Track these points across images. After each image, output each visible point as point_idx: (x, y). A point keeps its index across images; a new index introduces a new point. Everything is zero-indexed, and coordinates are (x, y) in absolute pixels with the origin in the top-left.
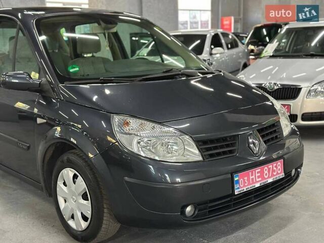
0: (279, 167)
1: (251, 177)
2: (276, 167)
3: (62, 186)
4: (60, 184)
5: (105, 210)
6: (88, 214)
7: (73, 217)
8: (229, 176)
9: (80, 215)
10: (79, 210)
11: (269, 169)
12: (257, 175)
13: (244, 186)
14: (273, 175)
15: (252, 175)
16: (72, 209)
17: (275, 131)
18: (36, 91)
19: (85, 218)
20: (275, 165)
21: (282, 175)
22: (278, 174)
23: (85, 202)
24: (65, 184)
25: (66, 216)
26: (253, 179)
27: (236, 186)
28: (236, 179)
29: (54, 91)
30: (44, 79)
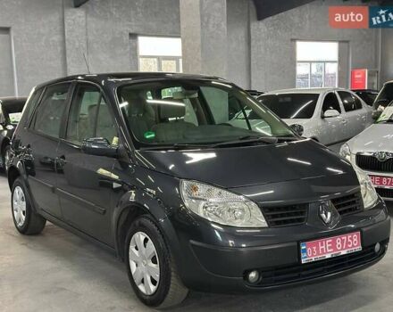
0: (355, 240)
1: (321, 248)
2: (351, 239)
3: (134, 250)
4: (132, 248)
5: (173, 273)
6: (157, 277)
7: (143, 281)
8: (296, 244)
9: (149, 278)
10: (149, 273)
11: (343, 241)
12: (328, 246)
13: (313, 255)
14: (347, 247)
15: (322, 245)
16: (143, 274)
17: (354, 202)
18: (114, 157)
19: (154, 282)
20: (349, 237)
21: (359, 248)
22: (353, 246)
23: (154, 265)
24: (136, 248)
25: (137, 280)
26: (322, 249)
27: (303, 255)
28: (303, 248)
29: (130, 157)
30: (121, 145)
